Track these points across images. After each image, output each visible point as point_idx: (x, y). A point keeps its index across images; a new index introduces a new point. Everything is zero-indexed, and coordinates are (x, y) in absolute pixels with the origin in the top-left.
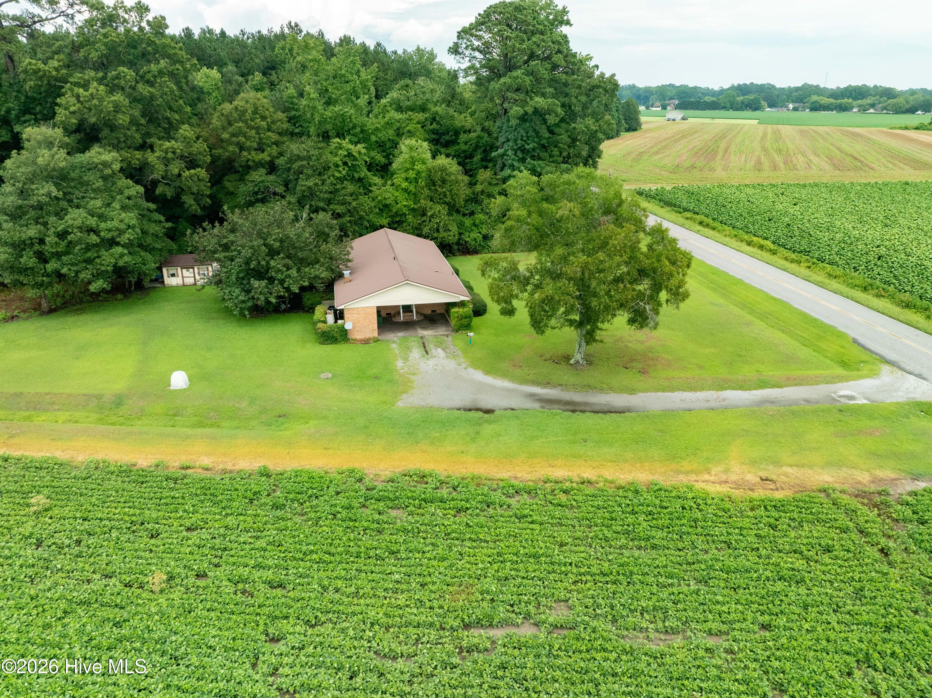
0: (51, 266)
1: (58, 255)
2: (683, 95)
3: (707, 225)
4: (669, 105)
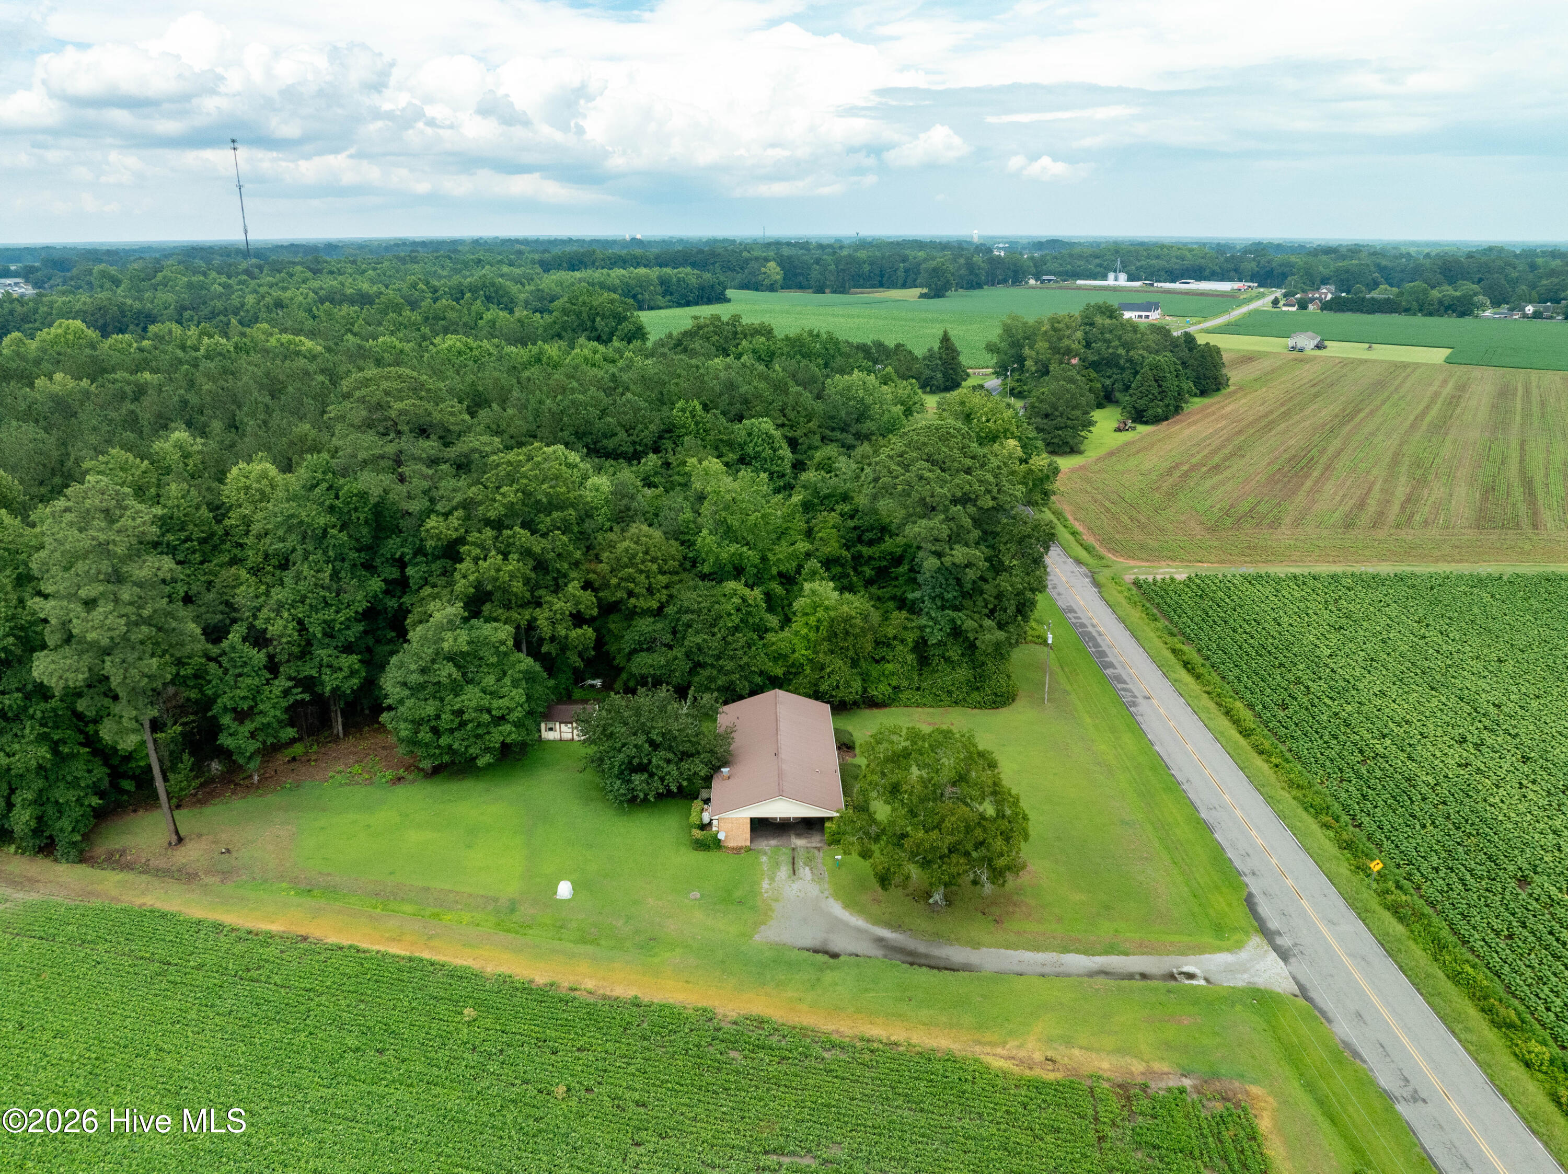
0: (444, 741)
1: (452, 731)
2: (1345, 276)
4: (1312, 300)
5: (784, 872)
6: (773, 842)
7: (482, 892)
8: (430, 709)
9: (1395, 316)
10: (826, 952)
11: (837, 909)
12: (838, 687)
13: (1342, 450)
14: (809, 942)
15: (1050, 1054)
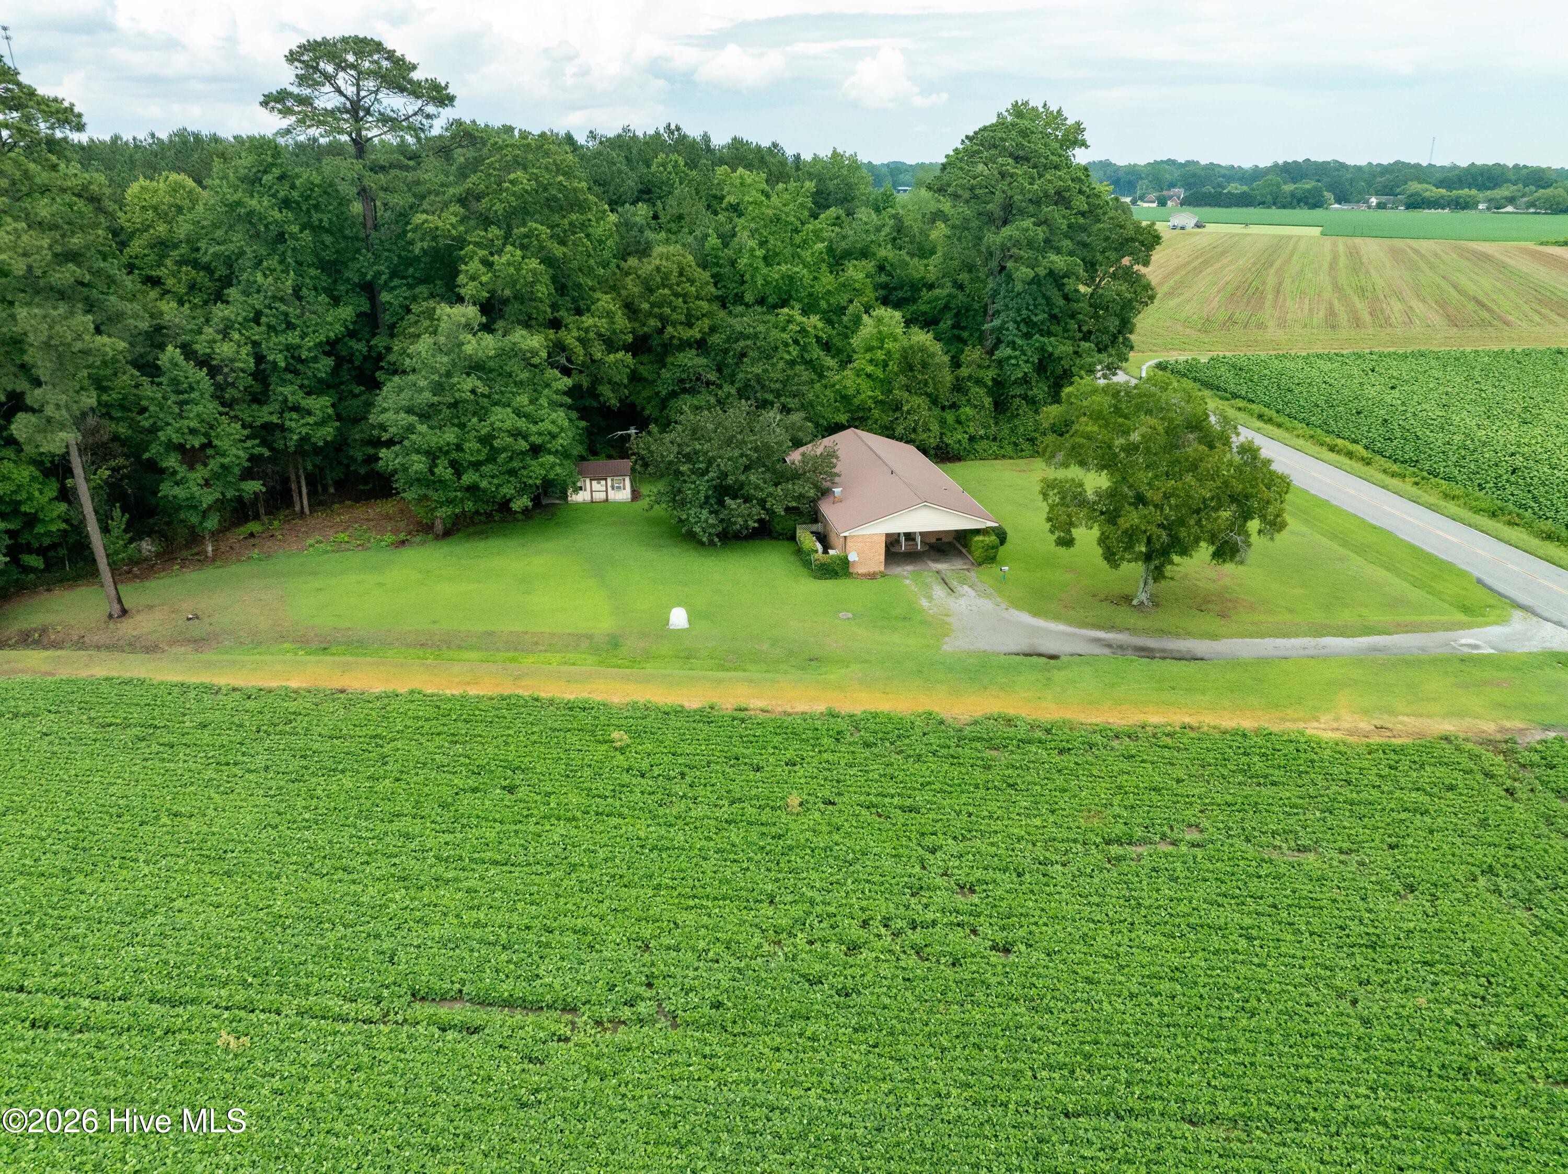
0: (469, 478)
1: (477, 465)
2: (1192, 180)
3: (1270, 421)
4: (1170, 198)
5: (939, 591)
6: (909, 568)
7: (570, 631)
8: (450, 436)
9: (1251, 210)
10: (1040, 655)
11: (1026, 618)
12: (914, 430)
13: (1280, 284)
14: (1014, 648)
15: (1379, 723)
